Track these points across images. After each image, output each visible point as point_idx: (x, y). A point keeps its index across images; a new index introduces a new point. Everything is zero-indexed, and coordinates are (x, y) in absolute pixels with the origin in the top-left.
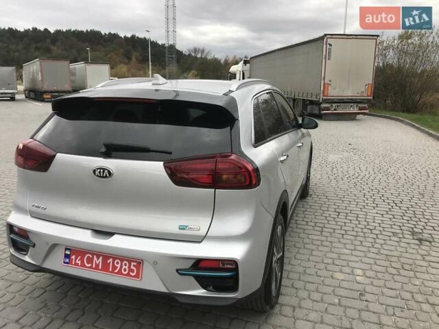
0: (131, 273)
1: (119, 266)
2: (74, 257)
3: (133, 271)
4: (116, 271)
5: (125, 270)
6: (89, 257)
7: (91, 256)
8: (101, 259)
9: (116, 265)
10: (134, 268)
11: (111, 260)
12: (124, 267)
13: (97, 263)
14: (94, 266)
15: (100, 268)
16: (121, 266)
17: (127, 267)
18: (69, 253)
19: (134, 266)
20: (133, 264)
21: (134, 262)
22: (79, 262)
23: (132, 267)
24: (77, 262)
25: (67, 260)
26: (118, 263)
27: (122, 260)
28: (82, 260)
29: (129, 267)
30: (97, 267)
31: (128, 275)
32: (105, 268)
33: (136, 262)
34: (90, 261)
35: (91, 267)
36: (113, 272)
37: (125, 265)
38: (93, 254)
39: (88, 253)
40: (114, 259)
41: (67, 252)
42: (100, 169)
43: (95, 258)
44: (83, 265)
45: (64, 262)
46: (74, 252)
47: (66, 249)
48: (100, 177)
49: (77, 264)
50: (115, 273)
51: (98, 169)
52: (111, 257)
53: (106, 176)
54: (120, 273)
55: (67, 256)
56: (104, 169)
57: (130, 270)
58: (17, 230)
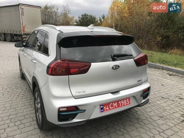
1: (123, 103)
2: (105, 107)
6: (111, 104)
7: (112, 104)
8: (116, 103)
11: (120, 102)
12: (125, 102)
13: (115, 105)
15: (117, 107)
17: (126, 102)
18: (102, 107)
21: (128, 99)
22: (108, 109)
23: (128, 101)
24: (107, 109)
25: (102, 110)
28: (109, 107)
30: (115, 107)
31: (127, 104)
32: (118, 106)
34: (112, 106)
35: (113, 108)
36: (121, 106)
37: (125, 101)
38: (113, 103)
40: (121, 101)
42: (115, 66)
44: (110, 109)
45: (101, 112)
46: (103, 106)
47: (101, 106)
49: (107, 110)
51: (114, 66)
52: (120, 101)
53: (118, 68)
54: (124, 105)
55: (102, 109)
57: (127, 102)
58: (65, 109)
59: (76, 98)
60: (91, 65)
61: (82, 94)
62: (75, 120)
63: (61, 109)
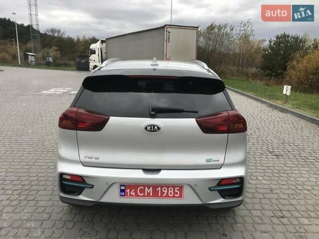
0: (176, 195)
1: (166, 191)
2: (128, 190)
3: (177, 193)
4: (164, 195)
5: (171, 193)
6: (141, 188)
7: (143, 188)
8: (151, 189)
9: (164, 191)
10: (178, 191)
11: (159, 188)
12: (170, 191)
13: (149, 192)
14: (146, 195)
15: (151, 195)
16: (168, 191)
17: (172, 192)
18: (124, 188)
19: (177, 190)
20: (176, 188)
21: (177, 187)
22: (134, 194)
23: (176, 191)
24: (132, 193)
25: (123, 194)
26: (165, 190)
27: (168, 187)
28: (136, 192)
29: (174, 191)
30: (149, 195)
31: (174, 196)
32: (155, 194)
33: (178, 187)
34: (142, 191)
35: (144, 196)
36: (162, 196)
37: (171, 190)
38: (144, 186)
39: (141, 186)
40: (162, 187)
41: (122, 188)
42: (151, 126)
43: (146, 189)
44: (137, 195)
45: (121, 196)
46: (126, 187)
47: (121, 186)
48: (151, 131)
49: (132, 195)
50: (164, 197)
51: (149, 126)
52: (159, 186)
53: (156, 131)
54: (167, 196)
55: (122, 191)
56: (154, 126)
57: (175, 193)
58: (69, 177)
59: (85, 164)
60: (109, 119)
61: (93, 160)
62: (82, 197)
63: (64, 176)
